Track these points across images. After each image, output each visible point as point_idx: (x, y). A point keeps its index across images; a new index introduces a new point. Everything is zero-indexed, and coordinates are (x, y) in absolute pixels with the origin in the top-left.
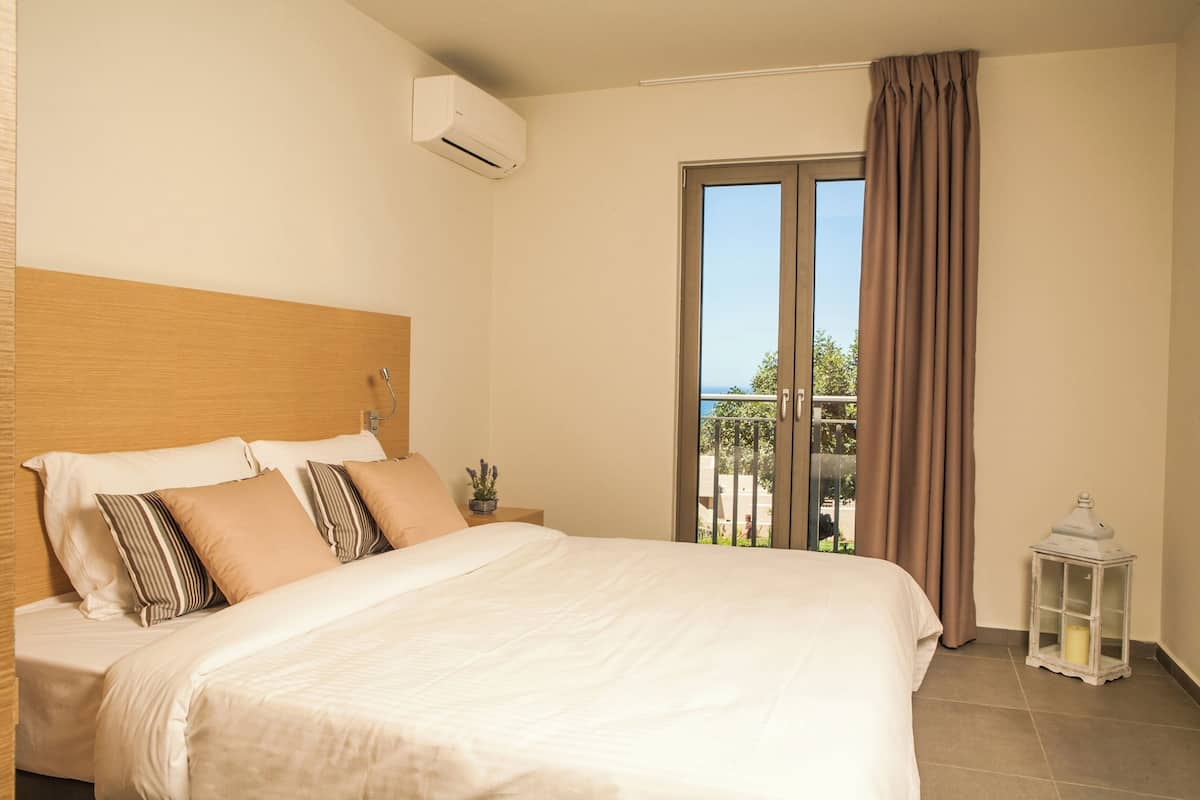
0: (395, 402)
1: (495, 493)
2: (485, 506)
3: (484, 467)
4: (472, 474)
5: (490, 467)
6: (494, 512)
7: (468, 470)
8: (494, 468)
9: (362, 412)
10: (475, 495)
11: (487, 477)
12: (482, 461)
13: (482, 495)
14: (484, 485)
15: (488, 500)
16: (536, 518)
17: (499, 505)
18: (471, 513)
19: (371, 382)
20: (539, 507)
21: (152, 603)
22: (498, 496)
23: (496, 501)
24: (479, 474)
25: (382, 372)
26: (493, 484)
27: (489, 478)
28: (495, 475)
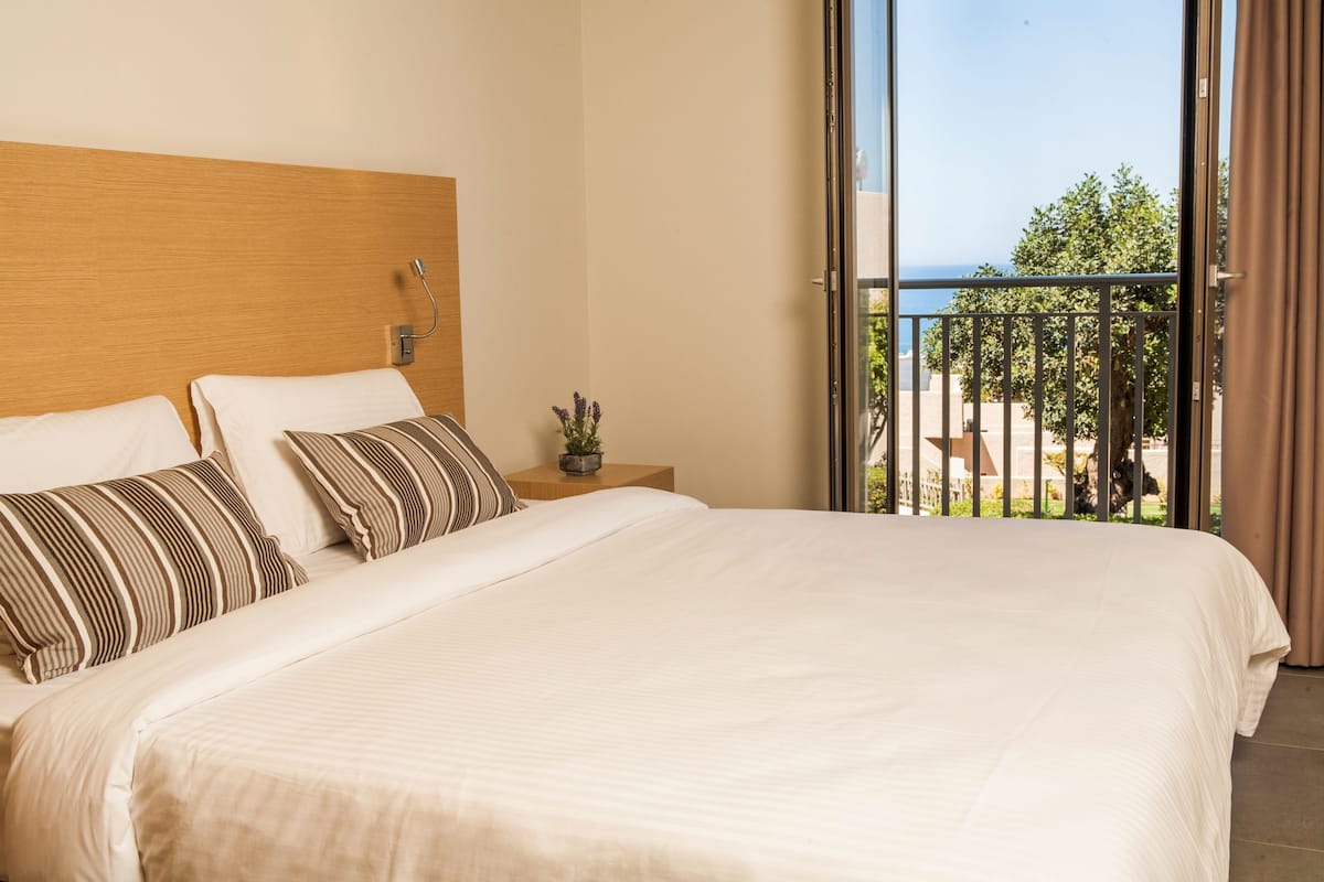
0: (436, 311)
1: (597, 444)
2: (583, 463)
3: (580, 404)
4: (562, 415)
5: (589, 403)
6: (597, 472)
7: (556, 409)
8: (595, 405)
9: (388, 327)
10: (568, 447)
11: (585, 419)
12: (576, 395)
13: (579, 447)
14: (580, 432)
15: (588, 454)
16: (663, 480)
17: (604, 460)
18: (564, 474)
19: (399, 280)
20: (665, 463)
21: (38, 647)
22: (603, 448)
23: (600, 455)
24: (572, 414)
25: (413, 265)
26: (594, 429)
27: (588, 420)
28: (597, 416)
